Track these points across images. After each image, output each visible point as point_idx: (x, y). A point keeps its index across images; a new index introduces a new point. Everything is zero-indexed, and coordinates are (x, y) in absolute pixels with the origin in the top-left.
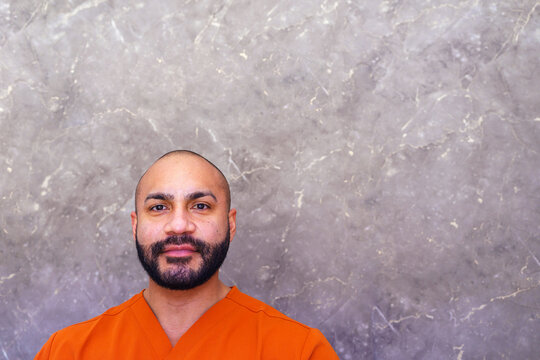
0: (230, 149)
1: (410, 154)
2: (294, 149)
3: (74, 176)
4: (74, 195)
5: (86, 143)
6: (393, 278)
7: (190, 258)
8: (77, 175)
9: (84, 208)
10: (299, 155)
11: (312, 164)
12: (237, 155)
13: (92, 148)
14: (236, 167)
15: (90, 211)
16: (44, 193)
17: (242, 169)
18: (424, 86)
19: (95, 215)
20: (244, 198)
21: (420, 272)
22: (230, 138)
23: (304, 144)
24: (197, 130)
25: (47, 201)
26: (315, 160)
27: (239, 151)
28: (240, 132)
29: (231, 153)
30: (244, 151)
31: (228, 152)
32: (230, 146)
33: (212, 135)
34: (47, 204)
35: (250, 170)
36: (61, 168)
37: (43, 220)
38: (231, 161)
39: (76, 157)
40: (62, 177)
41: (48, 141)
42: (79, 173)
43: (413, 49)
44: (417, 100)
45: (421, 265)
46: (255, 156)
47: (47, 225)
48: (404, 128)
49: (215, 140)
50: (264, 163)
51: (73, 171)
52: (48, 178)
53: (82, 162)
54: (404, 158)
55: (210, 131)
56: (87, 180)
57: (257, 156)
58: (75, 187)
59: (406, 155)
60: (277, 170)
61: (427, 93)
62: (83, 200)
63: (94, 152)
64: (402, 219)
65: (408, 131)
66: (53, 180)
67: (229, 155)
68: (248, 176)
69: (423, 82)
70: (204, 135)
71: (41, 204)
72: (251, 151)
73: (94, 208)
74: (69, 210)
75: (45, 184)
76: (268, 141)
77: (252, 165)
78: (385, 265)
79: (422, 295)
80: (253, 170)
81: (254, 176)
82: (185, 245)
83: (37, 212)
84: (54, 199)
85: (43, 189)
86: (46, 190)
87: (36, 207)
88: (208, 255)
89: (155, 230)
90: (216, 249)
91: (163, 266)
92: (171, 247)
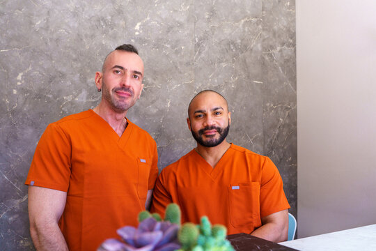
2: (167, 79)
3: (41, 75)
4: (42, 87)
7: (215, 134)
8: (43, 74)
9: (50, 96)
10: (169, 82)
11: (175, 87)
15: (55, 98)
16: (19, 83)
19: (59, 101)
23: (171, 77)
25: (22, 89)
36: (30, 69)
37: (21, 100)
40: (32, 74)
44: (216, 65)
50: (153, 84)
51: (40, 72)
52: (21, 74)
53: (45, 67)
56: (51, 79)
57: (149, 80)
58: (42, 82)
60: (159, 88)
65: (211, 78)
66: (25, 76)
68: (145, 89)
69: (219, 57)
71: (18, 90)
73: (58, 96)
74: (40, 96)
80: (147, 86)
82: (213, 130)
83: (16, 95)
84: (28, 88)
85: (18, 81)
86: (21, 82)
87: (15, 92)
88: (222, 133)
89: (199, 125)
90: (225, 130)
91: (204, 139)
92: (207, 131)
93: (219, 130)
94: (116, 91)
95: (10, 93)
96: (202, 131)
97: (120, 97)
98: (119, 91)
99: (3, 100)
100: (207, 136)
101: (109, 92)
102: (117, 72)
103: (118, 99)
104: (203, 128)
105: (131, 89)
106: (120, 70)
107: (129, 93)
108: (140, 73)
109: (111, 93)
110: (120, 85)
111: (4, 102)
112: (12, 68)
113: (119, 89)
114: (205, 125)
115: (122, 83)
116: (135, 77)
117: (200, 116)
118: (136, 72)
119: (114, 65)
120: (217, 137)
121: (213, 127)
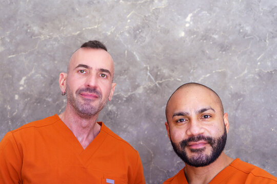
0: (148, 66)
1: (262, 75)
2: (190, 68)
3: (42, 78)
4: (43, 90)
5: (50, 56)
6: (249, 152)
7: (205, 148)
8: (45, 77)
9: (50, 100)
10: (193, 72)
11: (201, 78)
12: (153, 70)
13: (54, 60)
14: (152, 77)
15: (54, 101)
16: (21, 88)
17: (156, 79)
18: (272, 33)
19: (58, 104)
20: (157, 98)
21: (266, 149)
22: (148, 58)
23: (196, 65)
24: (126, 52)
25: (24, 94)
26: (203, 76)
27: (154, 67)
28: (155, 55)
29: (149, 68)
30: (157, 67)
31: (147, 67)
32: (148, 64)
33: (137, 56)
34: (24, 95)
35: (161, 80)
36: (33, 72)
37: (21, 106)
38: (149, 74)
39: (43, 65)
40: (34, 78)
41: (23, 53)
42: (46, 76)
43: (265, 8)
44: (267, 41)
45: (267, 145)
46: (164, 71)
47: (24, 109)
48: (258, 59)
49: (138, 59)
50: (170, 76)
51: (42, 74)
52: (24, 78)
53: (48, 68)
54: (258, 78)
55: (135, 53)
56: (52, 81)
57: (166, 71)
58: (43, 85)
59: (259, 75)
60: (179, 81)
61: (273, 37)
62: (49, 94)
63: (56, 62)
64: (256, 116)
65: (261, 61)
66: (28, 79)
67: (147, 69)
68: (160, 84)
69: (271, 30)
70: (131, 55)
71: (20, 96)
72: (162, 68)
73: (58, 100)
74: (39, 100)
75: (22, 82)
76: (173, 62)
77: (163, 77)
78: (245, 143)
79: (267, 163)
80: (163, 80)
81: (164, 85)
82: (201, 141)
83: (17, 100)
84: (29, 93)
85: (21, 85)
86: (23, 86)
87: (17, 97)
88: (215, 145)
89: (180, 134)
90: (219, 140)
91: (189, 154)
92: (192, 143)
93: (210, 141)
94: (80, 92)
95: (12, 98)
96: (185, 143)
97: (85, 100)
98: (84, 93)
99: (6, 106)
100: (192, 151)
101: (72, 94)
102: (82, 71)
103: (83, 102)
104: (187, 138)
105: (98, 89)
106: (84, 69)
107: (95, 94)
108: (107, 71)
109: (75, 95)
110: (85, 85)
111: (6, 109)
112: (17, 72)
113: (83, 90)
114: (189, 133)
115: (87, 84)
116: (103, 75)
117: (181, 120)
118: (103, 70)
119: (77, 65)
120: (208, 151)
121: (200, 137)
